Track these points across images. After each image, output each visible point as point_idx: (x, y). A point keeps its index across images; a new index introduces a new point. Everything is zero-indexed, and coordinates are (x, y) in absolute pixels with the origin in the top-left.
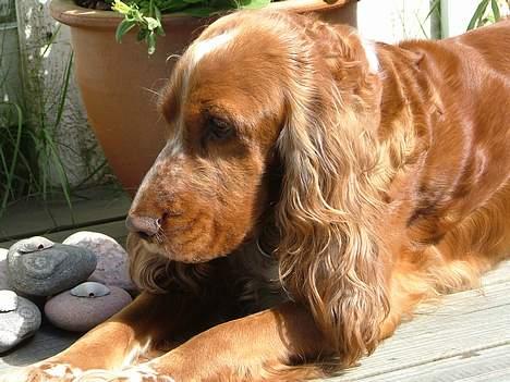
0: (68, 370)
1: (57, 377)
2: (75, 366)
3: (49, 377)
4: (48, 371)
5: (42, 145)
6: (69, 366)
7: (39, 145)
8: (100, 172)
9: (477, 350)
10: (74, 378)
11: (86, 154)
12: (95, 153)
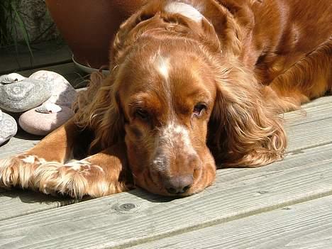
0: (36, 159)
1: (29, 163)
2: (40, 157)
3: (24, 163)
4: (24, 160)
5: (9, 14)
6: (37, 157)
7: (7, 13)
8: (47, 32)
9: (302, 149)
10: (41, 164)
11: (38, 20)
12: (43, 20)
